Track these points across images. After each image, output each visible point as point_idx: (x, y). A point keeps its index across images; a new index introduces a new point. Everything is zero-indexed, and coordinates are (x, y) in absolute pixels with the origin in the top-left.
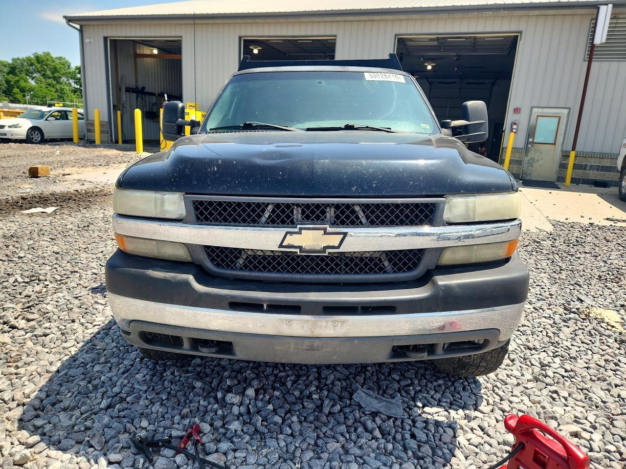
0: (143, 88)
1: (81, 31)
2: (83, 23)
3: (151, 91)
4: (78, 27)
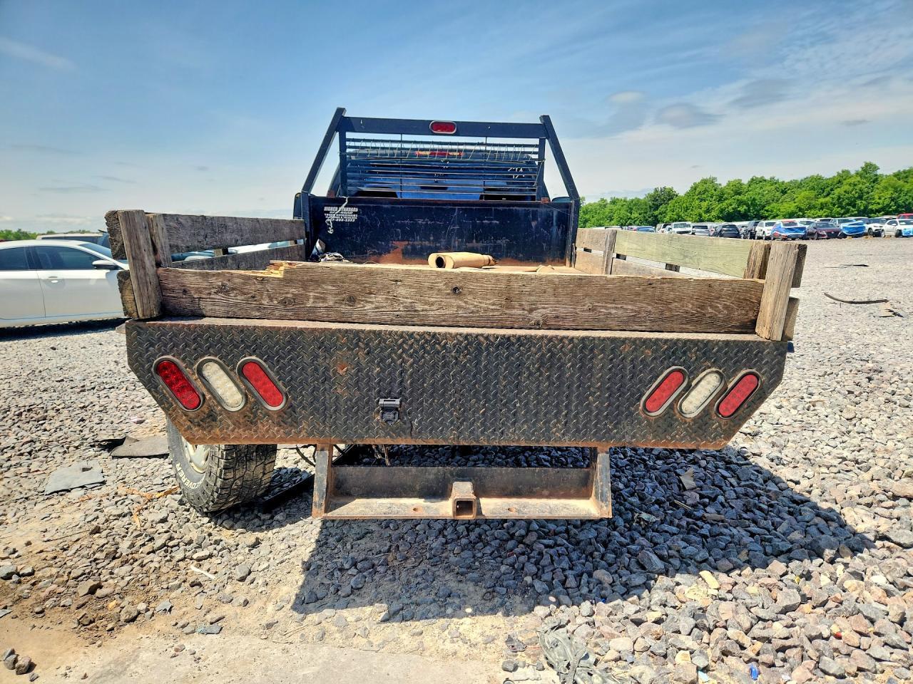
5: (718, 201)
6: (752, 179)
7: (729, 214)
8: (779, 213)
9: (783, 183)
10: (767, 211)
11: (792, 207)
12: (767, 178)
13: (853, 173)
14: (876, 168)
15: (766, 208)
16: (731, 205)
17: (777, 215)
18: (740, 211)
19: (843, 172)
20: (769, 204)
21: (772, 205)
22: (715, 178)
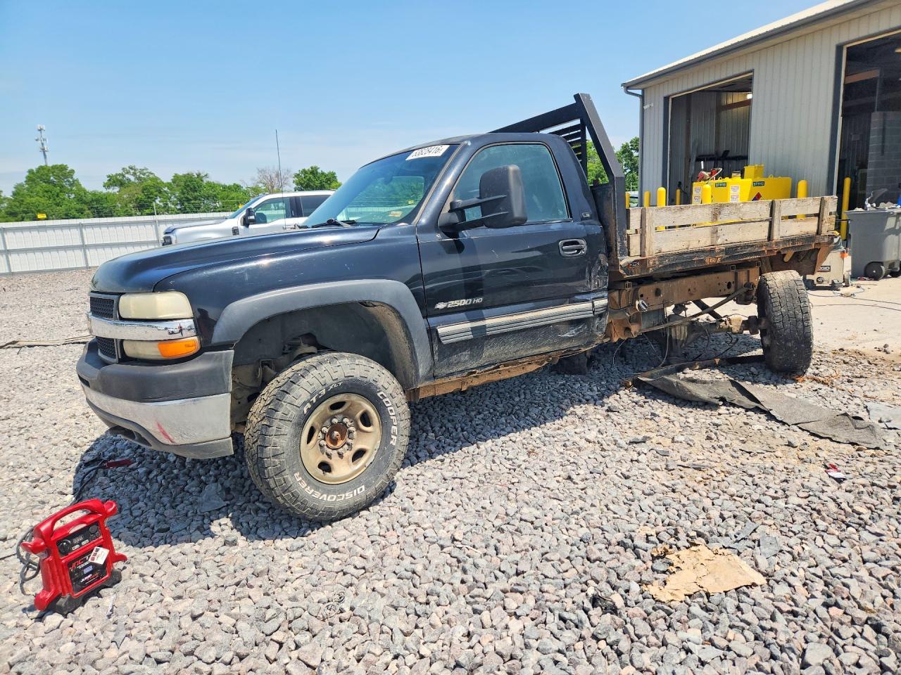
0: (726, 152)
1: (642, 97)
2: (643, 86)
3: (740, 154)
4: (639, 92)
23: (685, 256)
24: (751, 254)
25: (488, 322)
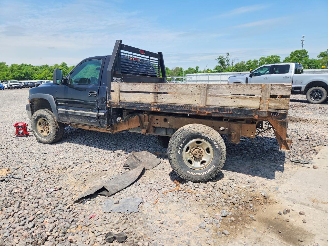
5: (11, 72)
6: (22, 64)
7: (17, 77)
8: (37, 78)
9: (35, 67)
10: (32, 77)
11: (42, 76)
12: (28, 64)
13: (59, 65)
14: (66, 64)
15: (32, 76)
16: (17, 74)
17: (37, 79)
18: (22, 76)
19: (56, 64)
20: (33, 74)
21: (34, 75)
22: (5, 63)
23: (135, 104)
24: (179, 111)
25: (69, 110)
